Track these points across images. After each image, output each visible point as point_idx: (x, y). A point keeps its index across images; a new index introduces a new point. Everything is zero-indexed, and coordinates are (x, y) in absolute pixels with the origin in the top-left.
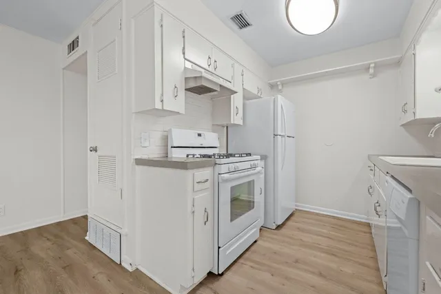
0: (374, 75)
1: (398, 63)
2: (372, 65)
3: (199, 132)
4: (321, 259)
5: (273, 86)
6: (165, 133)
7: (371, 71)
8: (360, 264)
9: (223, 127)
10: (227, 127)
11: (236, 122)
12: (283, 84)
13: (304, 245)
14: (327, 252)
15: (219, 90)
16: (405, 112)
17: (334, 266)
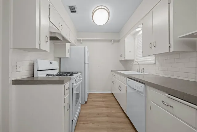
0: (113, 44)
1: (119, 41)
2: (113, 40)
3: (51, 61)
4: (104, 110)
5: (78, 40)
6: (32, 62)
7: (112, 42)
8: (115, 108)
9: (58, 58)
10: (60, 58)
11: (68, 57)
12: (83, 40)
13: (98, 107)
14: (105, 107)
15: (62, 40)
16: (121, 57)
17: (109, 111)
